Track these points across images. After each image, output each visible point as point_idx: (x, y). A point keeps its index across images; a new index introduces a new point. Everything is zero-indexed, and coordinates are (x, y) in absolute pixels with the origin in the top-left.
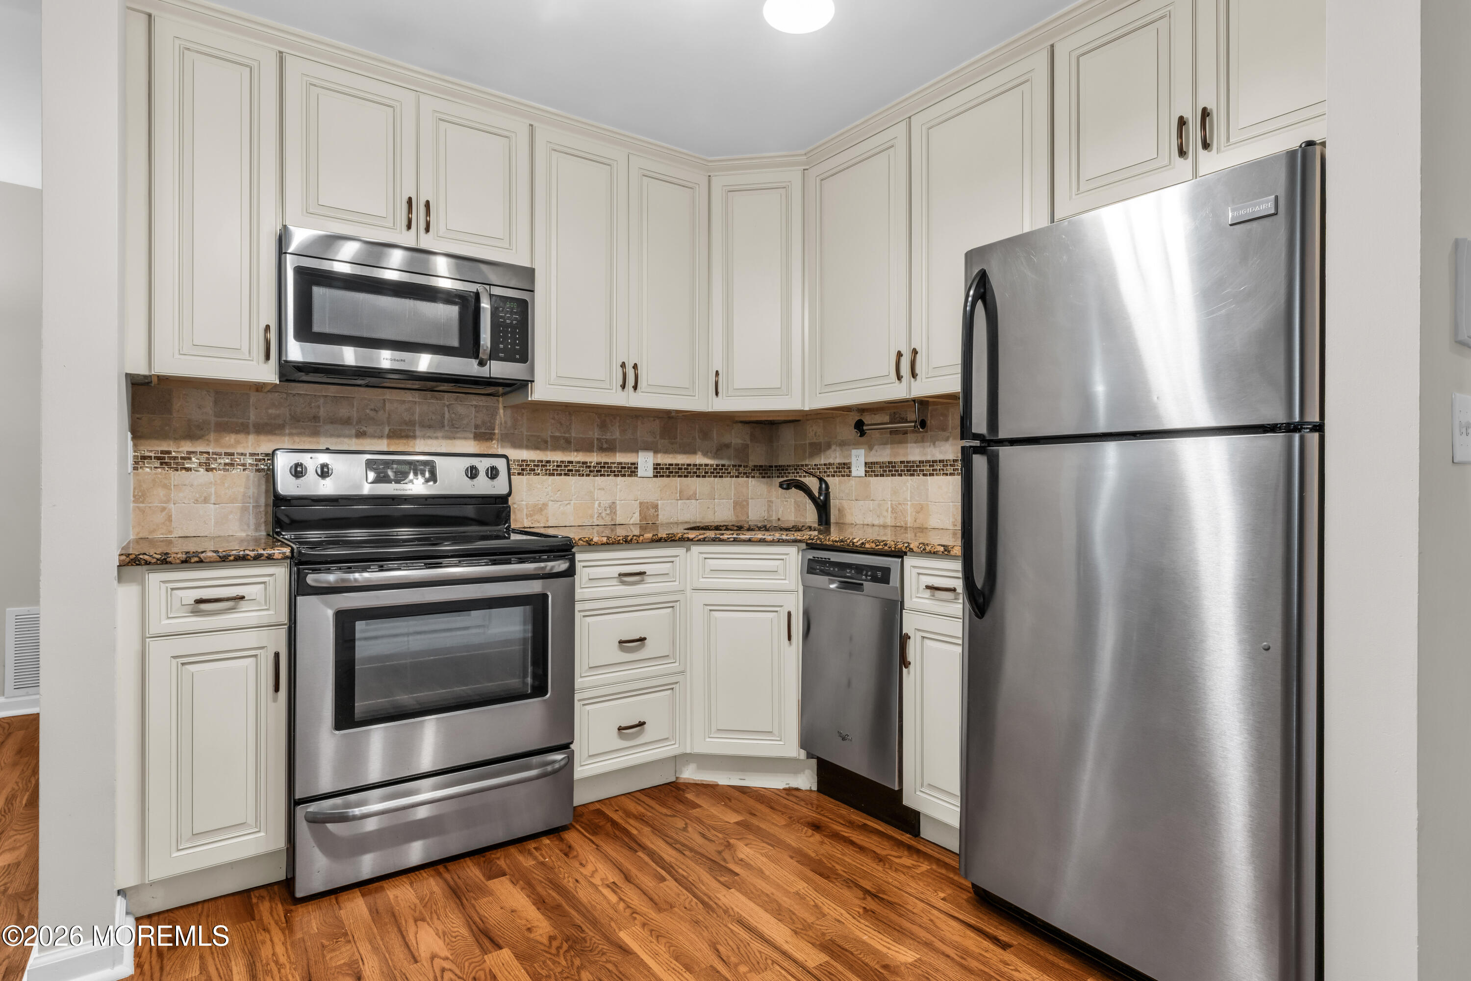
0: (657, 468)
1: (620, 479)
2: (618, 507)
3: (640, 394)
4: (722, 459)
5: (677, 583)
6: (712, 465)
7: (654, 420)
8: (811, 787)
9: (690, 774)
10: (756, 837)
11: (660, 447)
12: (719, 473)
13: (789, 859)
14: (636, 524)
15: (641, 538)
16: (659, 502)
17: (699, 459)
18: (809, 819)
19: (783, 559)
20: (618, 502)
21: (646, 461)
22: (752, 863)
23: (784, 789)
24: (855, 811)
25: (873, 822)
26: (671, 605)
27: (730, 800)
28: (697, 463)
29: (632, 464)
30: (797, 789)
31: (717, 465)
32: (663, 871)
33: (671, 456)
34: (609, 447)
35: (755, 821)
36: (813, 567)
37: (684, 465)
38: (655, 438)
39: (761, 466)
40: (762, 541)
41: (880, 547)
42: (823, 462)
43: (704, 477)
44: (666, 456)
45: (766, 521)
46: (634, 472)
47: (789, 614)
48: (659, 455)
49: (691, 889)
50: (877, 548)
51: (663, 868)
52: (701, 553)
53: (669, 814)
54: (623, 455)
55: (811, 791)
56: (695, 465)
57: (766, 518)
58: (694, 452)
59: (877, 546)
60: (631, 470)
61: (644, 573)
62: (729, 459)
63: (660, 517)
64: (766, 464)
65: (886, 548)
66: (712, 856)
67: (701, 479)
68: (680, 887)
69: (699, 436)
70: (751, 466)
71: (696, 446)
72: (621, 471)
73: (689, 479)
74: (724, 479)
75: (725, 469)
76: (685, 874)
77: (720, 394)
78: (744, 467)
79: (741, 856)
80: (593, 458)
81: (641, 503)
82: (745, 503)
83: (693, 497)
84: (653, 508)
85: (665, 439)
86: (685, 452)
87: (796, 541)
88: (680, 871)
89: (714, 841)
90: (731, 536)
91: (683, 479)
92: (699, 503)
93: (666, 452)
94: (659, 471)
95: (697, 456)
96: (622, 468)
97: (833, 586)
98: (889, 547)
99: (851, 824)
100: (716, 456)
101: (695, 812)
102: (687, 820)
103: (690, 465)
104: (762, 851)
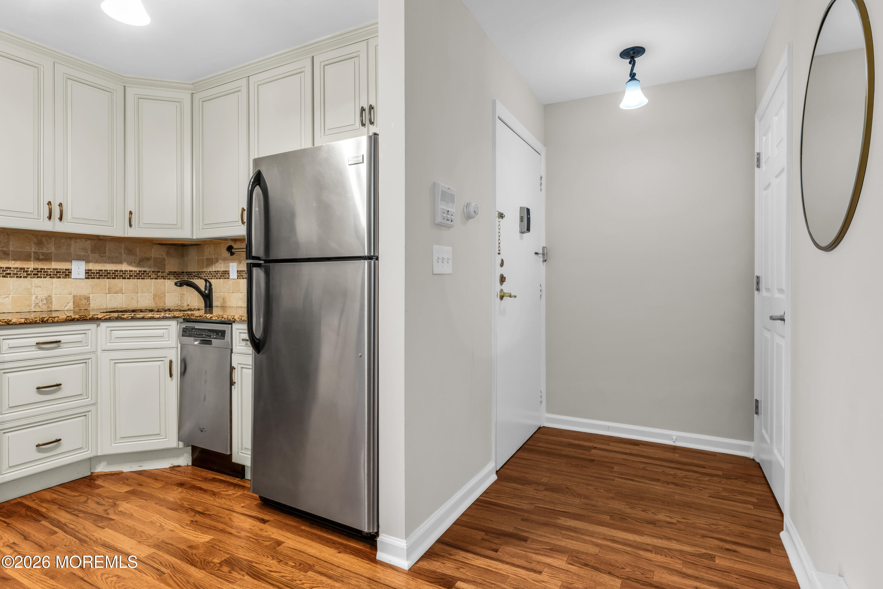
0: (88, 273)
1: (55, 280)
2: (53, 299)
3: (65, 223)
4: (144, 267)
5: (89, 347)
6: (135, 271)
7: (86, 241)
8: (188, 464)
9: (101, 468)
10: (137, 497)
11: (91, 258)
12: (141, 276)
13: (155, 505)
14: (70, 310)
15: (56, 319)
16: (91, 295)
17: (125, 267)
18: (179, 482)
19: (167, 329)
20: (53, 295)
21: (78, 268)
22: (127, 512)
23: (170, 468)
24: (212, 472)
25: (220, 476)
26: (85, 362)
27: (127, 479)
28: (123, 269)
29: (66, 270)
30: (179, 466)
31: (139, 271)
32: (57, 529)
33: (101, 265)
34: (45, 258)
35: (140, 489)
36: (186, 332)
37: (112, 271)
38: (87, 252)
39: (176, 272)
40: (152, 319)
41: (220, 319)
42: (214, 270)
43: (129, 278)
44: (97, 264)
46: (69, 275)
47: (171, 362)
48: (91, 264)
49: (74, 534)
50: (218, 319)
51: (57, 527)
52: (108, 327)
53: (76, 495)
54: (58, 263)
55: (188, 466)
56: (121, 271)
57: (179, 304)
58: (121, 262)
59: (218, 318)
60: (67, 274)
61: (60, 342)
62: (150, 267)
63: (91, 305)
64: (179, 271)
65: (223, 319)
66: (100, 513)
67: (126, 280)
68: (66, 535)
69: (124, 252)
70: (167, 272)
71: (122, 258)
72: (56, 275)
73: (116, 280)
74: (145, 280)
75: (147, 274)
76: (73, 527)
77: (133, 226)
78: (161, 272)
79: (120, 509)
80: (31, 265)
81: (74, 296)
82: (162, 295)
83: (121, 291)
84: (85, 299)
85: (95, 253)
86: (113, 263)
87: (174, 317)
88: (71, 526)
89: (105, 505)
90: (130, 316)
91: (111, 280)
92: (125, 296)
93: (97, 262)
94: (89, 275)
95: (123, 265)
96: (57, 272)
97: (196, 343)
98: (224, 319)
99: (206, 480)
100: (139, 265)
101: (98, 491)
102: (89, 497)
103: (117, 271)
104: (137, 504)
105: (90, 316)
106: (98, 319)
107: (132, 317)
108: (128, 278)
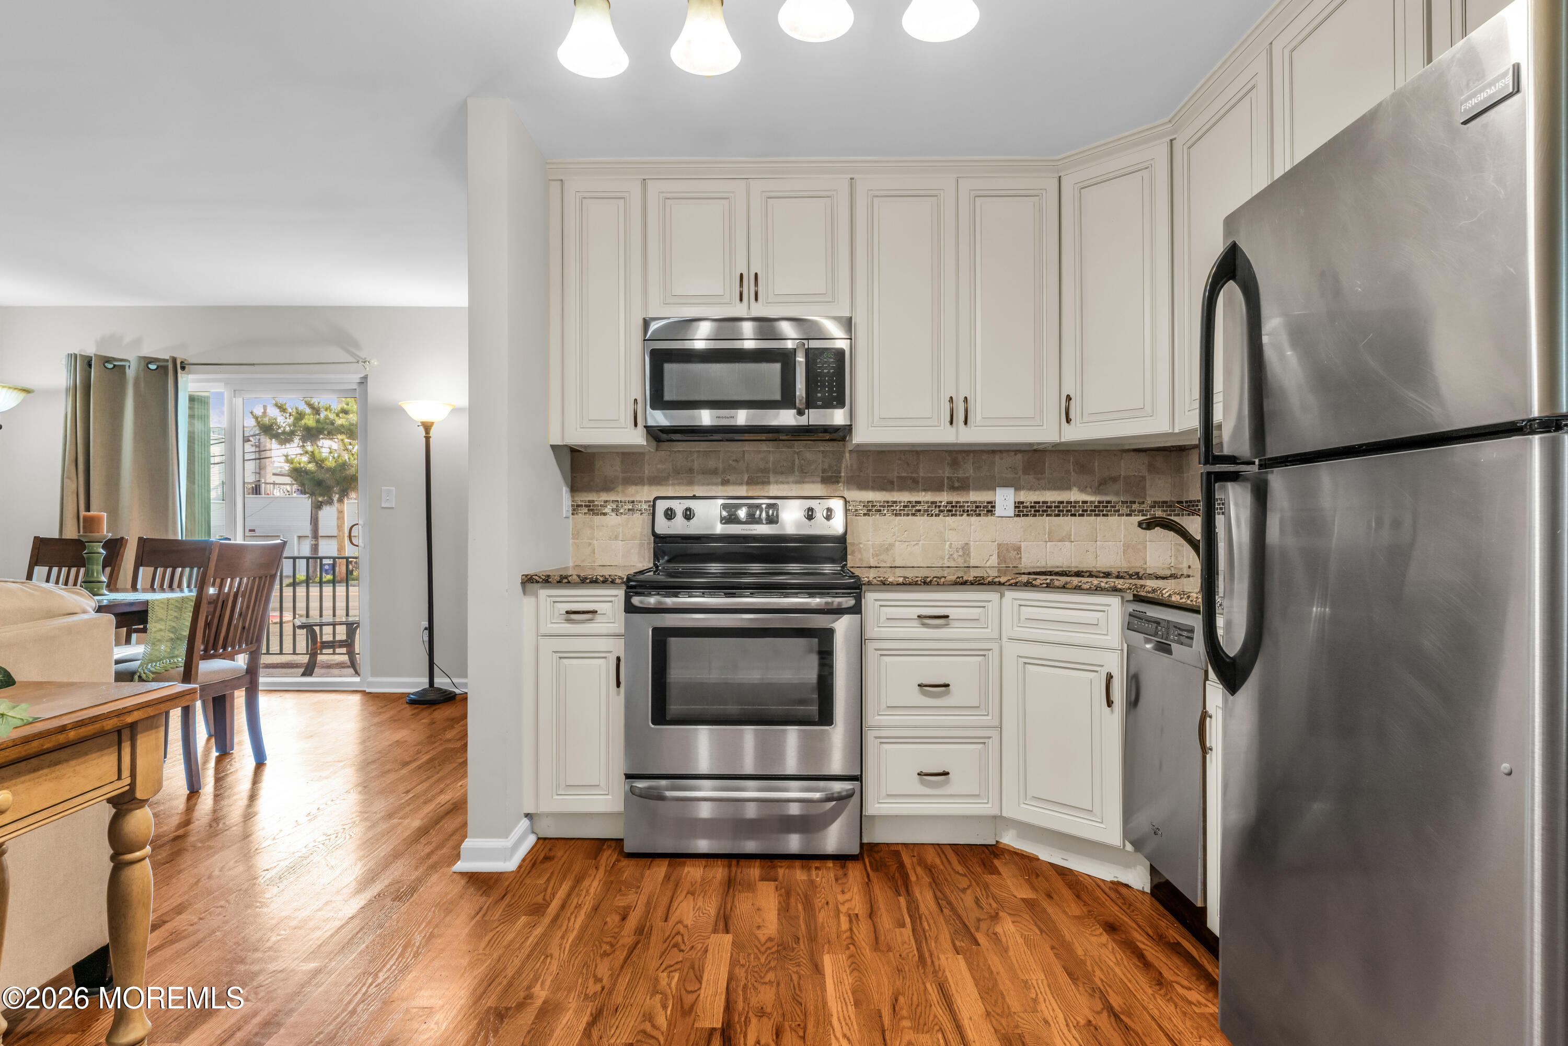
0: (1019, 507)
1: (974, 519)
2: (972, 549)
3: (973, 428)
4: (1106, 494)
5: (989, 630)
6: (1091, 502)
7: (1015, 455)
8: (1143, 888)
9: (1010, 839)
10: (1032, 918)
11: (1022, 483)
12: (1103, 511)
13: (1048, 949)
14: (993, 567)
15: (943, 580)
16: (1022, 544)
17: (1075, 495)
18: (1111, 920)
19: (1104, 611)
20: (972, 543)
21: (1005, 499)
22: (1004, 940)
23: (1112, 882)
24: (1181, 927)
25: (1193, 946)
26: (983, 653)
27: (1037, 876)
28: (1072, 499)
29: (988, 503)
30: (1127, 886)
31: (1099, 502)
32: (909, 920)
33: (1037, 493)
34: (962, 486)
35: (1045, 903)
36: (1134, 623)
37: (1054, 502)
38: (1017, 473)
39: (1164, 502)
41: (1184, 600)
43: (1082, 515)
44: (1031, 493)
45: (1172, 569)
46: (992, 511)
47: (1110, 677)
48: (1022, 493)
49: (921, 942)
50: (1181, 601)
51: (910, 916)
52: (1015, 599)
53: (961, 872)
54: (978, 493)
55: (1143, 892)
56: (1069, 502)
58: (1069, 488)
59: (1181, 599)
60: (989, 509)
61: (947, 617)
62: (1117, 494)
63: (1023, 560)
64: (1173, 499)
65: (1189, 602)
66: (969, 922)
67: (1077, 518)
68: (912, 937)
69: (1074, 470)
70: (1150, 502)
71: (1070, 481)
72: (975, 511)
73: (1061, 518)
74: (1109, 518)
75: (1112, 507)
76: (927, 927)
77: (1073, 422)
78: (1139, 503)
79: (999, 929)
80: (944, 498)
81: (999, 545)
82: (1140, 546)
83: (1067, 538)
84: (1014, 550)
85: (1029, 474)
86: (1055, 488)
88: (925, 924)
89: (983, 909)
91: (1053, 518)
92: (1075, 546)
93: (1031, 488)
94: (1021, 510)
95: (1072, 493)
96: (977, 507)
97: (1148, 646)
98: (1192, 601)
99: (1160, 939)
100: (1098, 490)
101: (989, 878)
102: (974, 883)
103: (1062, 502)
104: (1026, 933)
105: (990, 579)
106: (1000, 584)
107: (1047, 584)
108: (1080, 515)
